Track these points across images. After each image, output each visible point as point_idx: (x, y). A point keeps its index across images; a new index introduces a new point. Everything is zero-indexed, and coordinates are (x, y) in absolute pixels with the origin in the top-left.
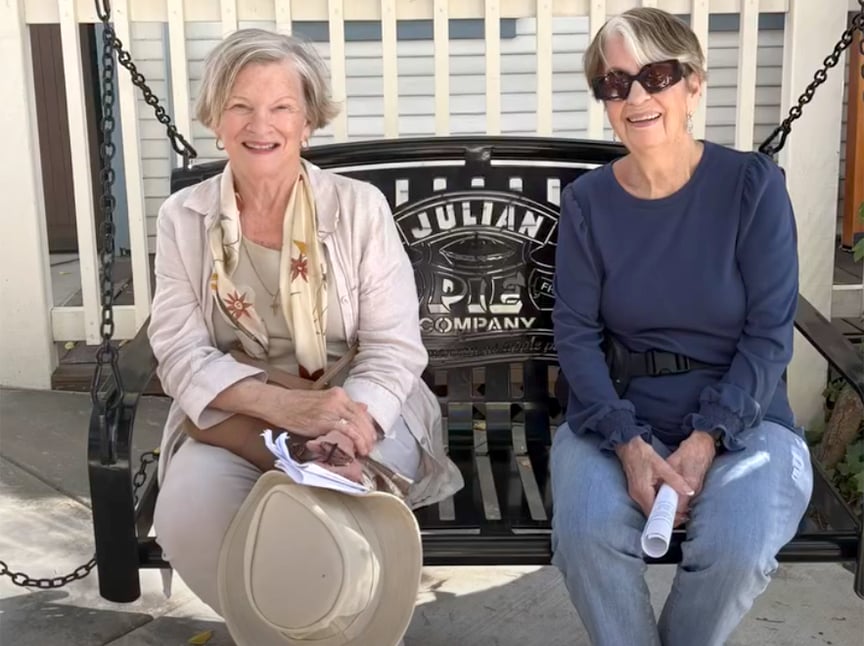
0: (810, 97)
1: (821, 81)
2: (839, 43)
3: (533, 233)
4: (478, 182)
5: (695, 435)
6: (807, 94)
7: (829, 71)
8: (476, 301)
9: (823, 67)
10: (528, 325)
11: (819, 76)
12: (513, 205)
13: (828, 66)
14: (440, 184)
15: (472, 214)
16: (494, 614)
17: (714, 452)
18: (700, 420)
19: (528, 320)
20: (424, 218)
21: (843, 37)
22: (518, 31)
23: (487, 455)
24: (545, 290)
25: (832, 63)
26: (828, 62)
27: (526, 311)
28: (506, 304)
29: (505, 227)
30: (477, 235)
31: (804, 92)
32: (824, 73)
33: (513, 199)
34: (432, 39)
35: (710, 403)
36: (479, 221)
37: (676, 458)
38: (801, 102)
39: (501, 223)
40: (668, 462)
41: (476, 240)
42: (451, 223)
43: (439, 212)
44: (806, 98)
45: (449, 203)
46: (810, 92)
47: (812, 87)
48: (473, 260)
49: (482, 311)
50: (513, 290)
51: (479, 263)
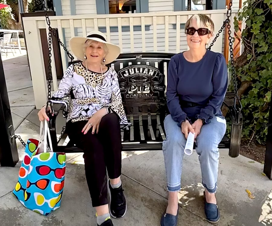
0: (215, 40)
1: (218, 36)
3: (152, 75)
4: (139, 63)
5: (198, 120)
6: (214, 40)
7: (220, 34)
8: (139, 90)
9: (218, 33)
10: (151, 96)
13: (220, 32)
14: (130, 63)
15: (138, 71)
16: (145, 158)
17: (202, 124)
18: (199, 116)
19: (151, 94)
20: (127, 72)
21: (223, 25)
22: (150, 29)
23: (142, 125)
24: (155, 88)
27: (151, 92)
28: (146, 91)
29: (146, 73)
30: (139, 75)
31: (214, 39)
32: (218, 34)
33: (147, 67)
34: (130, 31)
35: (202, 112)
36: (139, 72)
37: (194, 125)
39: (145, 72)
40: (192, 126)
41: (139, 77)
42: (133, 72)
43: (130, 70)
44: (214, 41)
45: (132, 68)
46: (215, 39)
47: (216, 38)
49: (141, 93)
50: (148, 88)
51: (140, 82)
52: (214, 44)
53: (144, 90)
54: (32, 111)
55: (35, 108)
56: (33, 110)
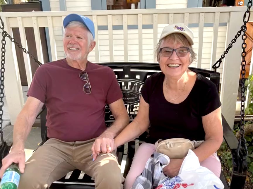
0: (227, 52)
1: (230, 47)
2: (236, 35)
4: (127, 76)
7: (233, 44)
9: (231, 43)
11: (230, 46)
12: (137, 83)
13: (233, 42)
15: (125, 86)
21: (238, 33)
25: (234, 41)
26: (233, 41)
28: (135, 112)
29: (135, 90)
30: (126, 92)
31: (225, 51)
32: (231, 44)
33: (137, 81)
36: (127, 88)
38: (225, 53)
39: (133, 89)
46: (227, 50)
48: (126, 99)
50: (137, 108)
51: (127, 100)
52: (225, 55)
53: (132, 111)
54: (5, 128)
55: (10, 124)
56: (7, 126)
